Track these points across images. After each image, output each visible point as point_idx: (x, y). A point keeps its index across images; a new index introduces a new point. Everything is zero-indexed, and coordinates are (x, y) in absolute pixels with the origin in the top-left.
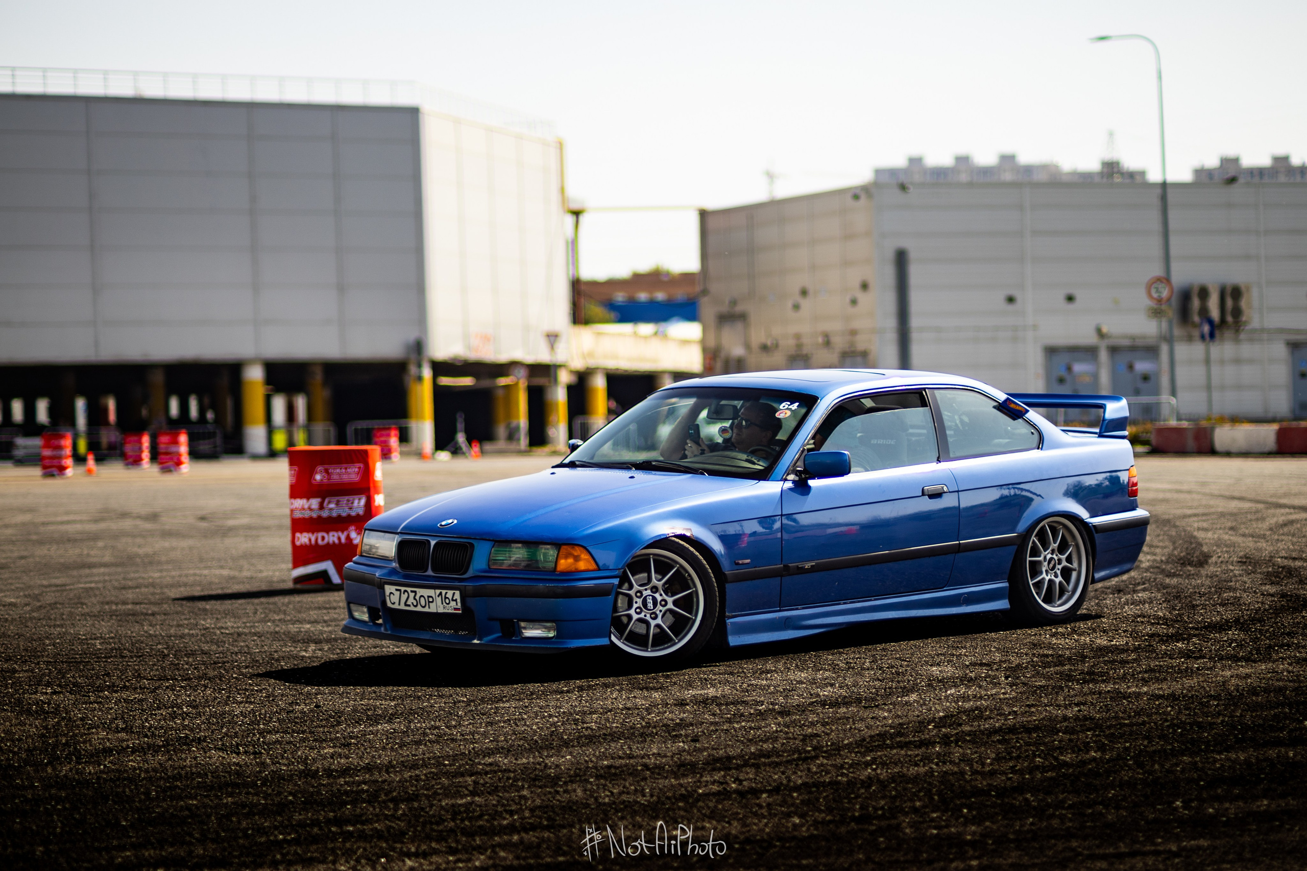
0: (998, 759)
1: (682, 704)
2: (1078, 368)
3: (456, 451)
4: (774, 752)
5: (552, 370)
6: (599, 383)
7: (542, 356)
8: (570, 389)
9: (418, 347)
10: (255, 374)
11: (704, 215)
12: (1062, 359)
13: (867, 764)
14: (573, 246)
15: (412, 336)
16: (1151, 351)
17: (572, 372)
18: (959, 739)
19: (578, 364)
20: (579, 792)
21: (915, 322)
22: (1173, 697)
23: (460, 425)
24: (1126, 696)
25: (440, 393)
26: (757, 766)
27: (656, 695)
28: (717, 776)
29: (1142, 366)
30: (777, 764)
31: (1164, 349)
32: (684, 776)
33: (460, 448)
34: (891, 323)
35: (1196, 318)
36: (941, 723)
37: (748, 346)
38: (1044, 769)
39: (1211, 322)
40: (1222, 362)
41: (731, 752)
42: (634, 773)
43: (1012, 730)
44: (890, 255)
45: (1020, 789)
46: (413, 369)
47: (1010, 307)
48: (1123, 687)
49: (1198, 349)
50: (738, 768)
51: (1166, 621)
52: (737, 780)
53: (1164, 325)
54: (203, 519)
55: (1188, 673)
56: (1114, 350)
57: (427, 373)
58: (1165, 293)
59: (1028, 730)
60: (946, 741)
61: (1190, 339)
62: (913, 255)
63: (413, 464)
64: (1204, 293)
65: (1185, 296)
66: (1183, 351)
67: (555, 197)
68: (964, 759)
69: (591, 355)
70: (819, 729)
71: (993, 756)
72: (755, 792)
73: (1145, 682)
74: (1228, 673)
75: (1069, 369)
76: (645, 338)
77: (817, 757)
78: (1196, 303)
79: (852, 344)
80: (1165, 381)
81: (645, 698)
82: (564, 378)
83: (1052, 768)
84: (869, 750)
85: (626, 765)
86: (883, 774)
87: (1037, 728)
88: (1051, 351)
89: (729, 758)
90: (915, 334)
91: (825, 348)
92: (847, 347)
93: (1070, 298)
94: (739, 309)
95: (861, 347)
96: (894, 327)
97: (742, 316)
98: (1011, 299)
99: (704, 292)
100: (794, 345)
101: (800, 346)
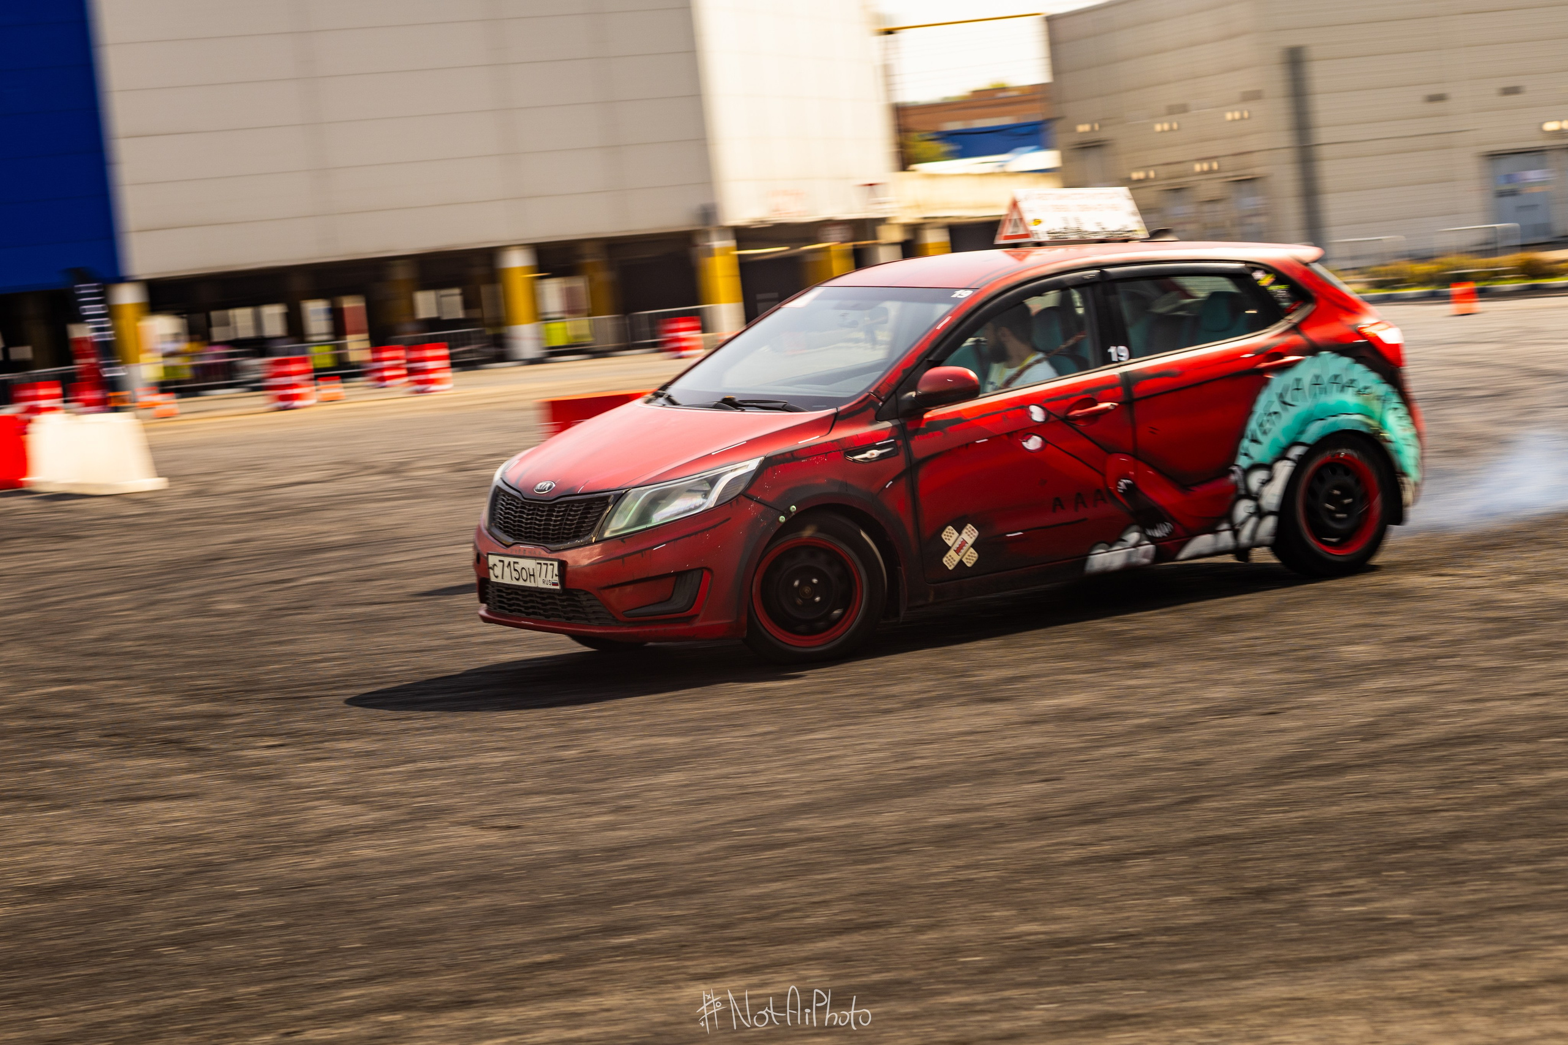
2: (1528, 176)
5: (869, 226)
9: (708, 215)
10: (517, 261)
11: (1051, 21)
12: (1505, 166)
19: (911, 217)
34: (1287, 139)
44: (1280, 55)
46: (701, 241)
54: (460, 468)
62: (1310, 53)
75: (1513, 178)
88: (1493, 156)
90: (1320, 152)
91: (1208, 176)
92: (1236, 173)
93: (1509, 91)
94: (1102, 135)
95: (1253, 172)
96: (1293, 144)
97: (1103, 144)
98: (1435, 98)
99: (1060, 118)
100: (1170, 175)
101: (1178, 175)
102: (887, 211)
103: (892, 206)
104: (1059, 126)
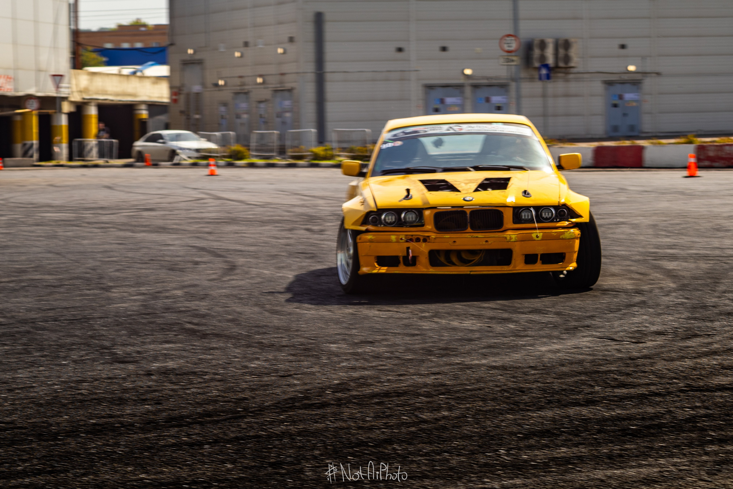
0: (377, 417)
1: (149, 374)
2: (449, 101)
4: (215, 413)
5: (58, 101)
6: (93, 111)
7: (50, 91)
8: (70, 115)
13: (282, 421)
14: (74, 10)
16: (503, 87)
17: (72, 102)
18: (349, 401)
19: (77, 98)
20: (73, 444)
21: (329, 67)
22: (504, 368)
24: (470, 367)
26: (201, 423)
27: (131, 367)
28: (173, 431)
29: (497, 99)
30: (218, 422)
31: (513, 85)
32: (150, 431)
34: (310, 67)
35: (537, 64)
36: (337, 389)
37: (203, 85)
38: (408, 425)
39: (546, 66)
40: (555, 96)
41: (185, 412)
42: (114, 429)
43: (387, 394)
44: (311, 17)
45: (389, 441)
47: (400, 55)
48: (468, 360)
49: (537, 86)
50: (189, 424)
52: (188, 435)
53: (513, 69)
55: (515, 348)
56: (476, 86)
58: (514, 46)
59: (399, 394)
60: (339, 403)
61: (531, 79)
62: (328, 17)
64: (543, 45)
65: (529, 47)
66: (527, 88)
68: (352, 418)
69: (86, 90)
70: (247, 394)
71: (372, 415)
72: (200, 444)
73: (485, 356)
74: (544, 349)
75: (442, 101)
76: (127, 76)
77: (245, 417)
78: (537, 52)
79: (281, 82)
80: (513, 110)
81: (122, 369)
82: (66, 107)
83: (414, 424)
84: (284, 411)
85: (106, 423)
86: (293, 429)
87: (405, 393)
88: (429, 87)
89: (182, 417)
90: (328, 77)
91: (262, 86)
92: (279, 86)
93: (444, 49)
94: (197, 57)
95: (288, 86)
96: (313, 71)
97: (200, 62)
98: (400, 50)
99: (172, 44)
100: (239, 84)
101: (243, 84)
102: (67, 93)
103: (70, 90)
104: (171, 49)
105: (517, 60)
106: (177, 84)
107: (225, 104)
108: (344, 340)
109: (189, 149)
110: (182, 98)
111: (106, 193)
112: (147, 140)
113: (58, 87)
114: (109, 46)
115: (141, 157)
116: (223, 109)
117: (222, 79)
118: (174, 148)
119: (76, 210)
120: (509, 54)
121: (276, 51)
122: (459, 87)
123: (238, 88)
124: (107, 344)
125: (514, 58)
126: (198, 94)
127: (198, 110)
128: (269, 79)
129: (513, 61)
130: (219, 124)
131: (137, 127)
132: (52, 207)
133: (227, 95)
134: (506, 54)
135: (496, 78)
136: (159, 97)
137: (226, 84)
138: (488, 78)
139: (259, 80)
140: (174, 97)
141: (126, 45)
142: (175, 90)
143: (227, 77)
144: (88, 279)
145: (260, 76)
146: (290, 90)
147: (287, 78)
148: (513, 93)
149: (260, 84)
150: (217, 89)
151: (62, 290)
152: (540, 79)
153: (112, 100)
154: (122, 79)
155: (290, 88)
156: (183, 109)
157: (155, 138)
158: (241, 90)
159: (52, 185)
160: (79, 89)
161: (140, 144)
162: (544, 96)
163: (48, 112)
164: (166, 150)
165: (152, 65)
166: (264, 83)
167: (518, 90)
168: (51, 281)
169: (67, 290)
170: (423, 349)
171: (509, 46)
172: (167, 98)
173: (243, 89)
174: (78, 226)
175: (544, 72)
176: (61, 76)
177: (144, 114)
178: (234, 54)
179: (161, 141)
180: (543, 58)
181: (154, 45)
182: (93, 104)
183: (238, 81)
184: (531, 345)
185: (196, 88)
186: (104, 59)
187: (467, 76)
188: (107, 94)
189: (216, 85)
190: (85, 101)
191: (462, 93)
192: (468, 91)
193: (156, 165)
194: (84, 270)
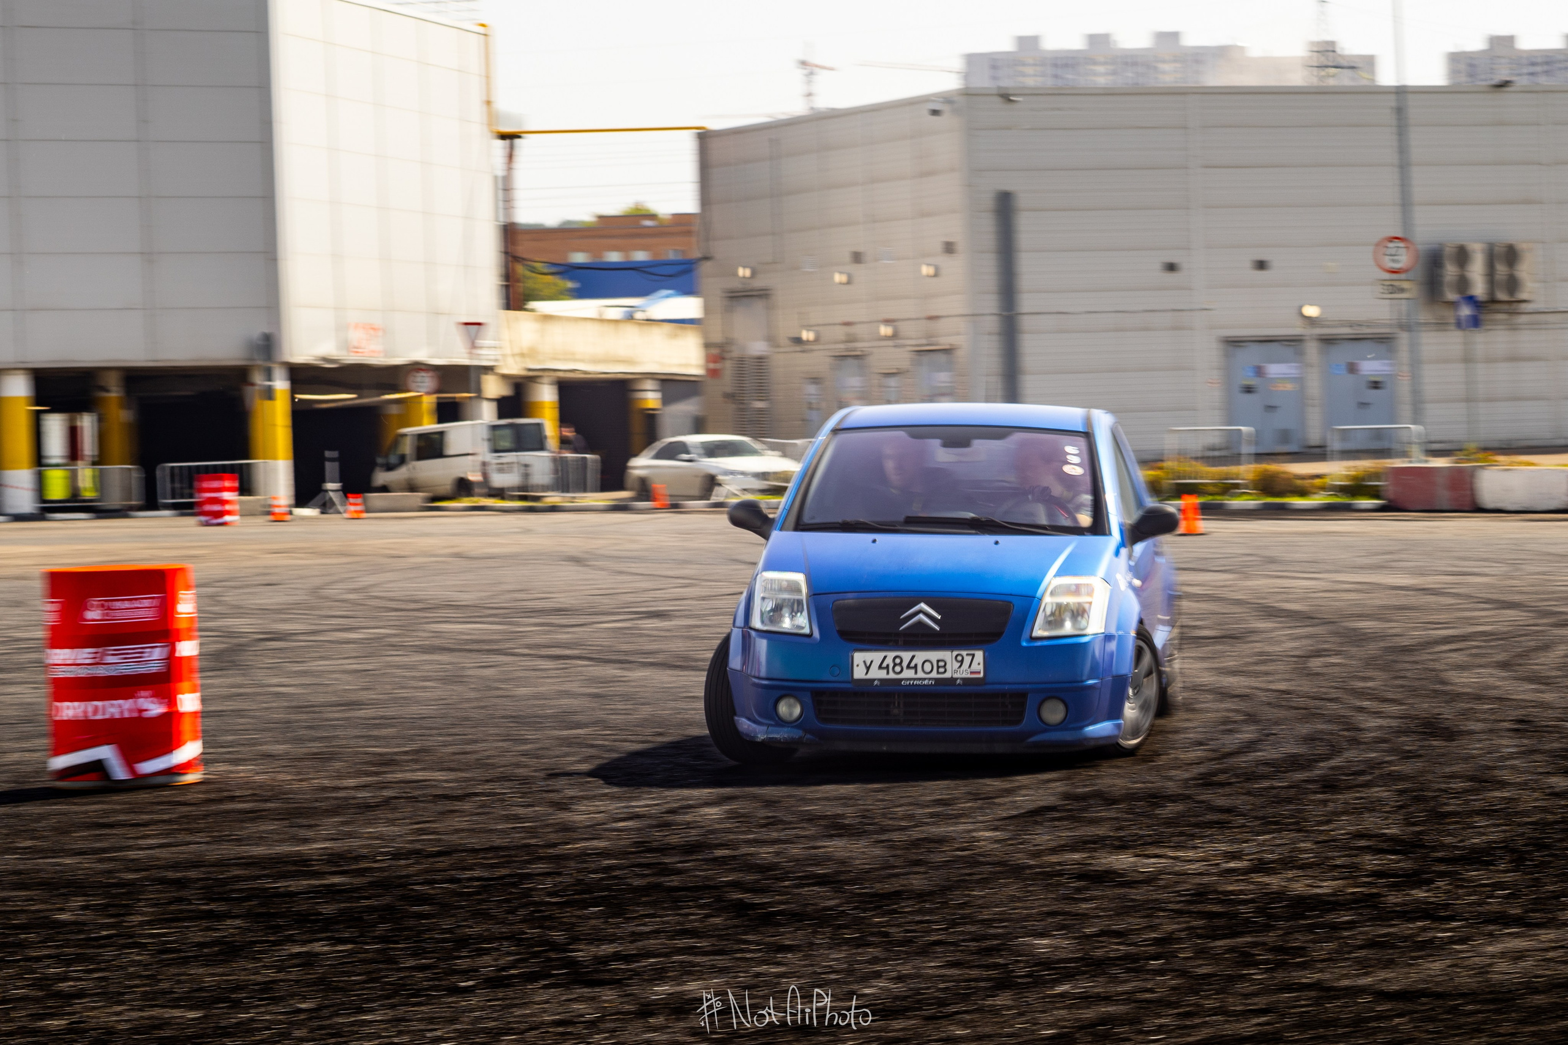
2: (1275, 370)
3: (326, 507)
5: (473, 375)
6: (546, 395)
7: (457, 355)
8: (501, 402)
9: (268, 345)
10: (14, 389)
11: (704, 138)
12: (1249, 356)
14: (505, 188)
15: (258, 328)
16: (1383, 341)
17: (505, 377)
19: (514, 368)
21: (1027, 302)
23: (331, 468)
25: (301, 417)
29: (1372, 367)
31: (1404, 337)
33: (333, 504)
34: (989, 304)
35: (1451, 296)
37: (771, 339)
39: (1471, 300)
40: (1491, 360)
44: (988, 201)
46: (258, 379)
47: (1171, 278)
49: (1453, 341)
51: (1396, 846)
53: (1404, 306)
55: (1430, 948)
56: (1328, 341)
57: (281, 385)
58: (1404, 259)
61: (1441, 325)
62: (1023, 201)
63: (259, 526)
64: (1462, 256)
65: (1434, 261)
66: (1432, 343)
67: (477, 112)
69: (532, 353)
75: (1259, 371)
76: (616, 323)
78: (1450, 271)
79: (930, 335)
80: (1404, 388)
82: (493, 388)
88: (1233, 343)
90: (1027, 323)
91: (890, 343)
92: (924, 341)
93: (1261, 265)
94: (758, 283)
95: (945, 342)
96: (995, 311)
97: (764, 294)
98: (1171, 267)
99: (706, 258)
100: (843, 338)
101: (852, 339)
102: (493, 357)
103: (498, 352)
104: (706, 267)
105: (1412, 289)
106: (717, 337)
107: (816, 380)
108: (1063, 927)
109: (743, 473)
110: (728, 367)
111: (570, 573)
112: (659, 456)
113: (473, 346)
114: (579, 258)
115: (645, 490)
116: (812, 389)
117: (808, 327)
118: (713, 472)
119: (504, 616)
120: (1395, 276)
121: (920, 271)
122: (1294, 341)
123: (842, 346)
124: (558, 936)
125: (1405, 285)
126: (760, 359)
127: (762, 390)
128: (906, 329)
129: (1402, 290)
130: (803, 420)
131: (637, 426)
132: (458, 607)
133: (818, 361)
134: (1387, 276)
135: (1369, 324)
136: (681, 365)
137: (817, 340)
138: (1351, 324)
139: (885, 330)
140: (712, 366)
141: (614, 257)
142: (715, 351)
143: (818, 325)
144: (525, 781)
145: (887, 322)
146: (948, 351)
147: (942, 326)
148: (1404, 354)
149: (887, 338)
150: (798, 348)
151: (467, 806)
152: (1459, 325)
153: (585, 372)
154: (606, 328)
155: (947, 347)
156: (729, 389)
157: (673, 452)
158: (847, 350)
159: (458, 555)
160: (517, 351)
161: (642, 464)
162: (1468, 359)
163: (454, 398)
164: (696, 476)
165: (667, 296)
166: (895, 336)
167: (1414, 347)
168: (446, 785)
169: (481, 807)
170: (1232, 949)
171: (1394, 261)
172: (697, 366)
173: (855, 350)
174: (506, 654)
175: (1466, 311)
176: (479, 324)
177: (651, 398)
178: (832, 278)
179: (685, 456)
180: (1463, 283)
181: (671, 256)
182: (546, 380)
183: (840, 332)
184: (1462, 941)
185: (758, 347)
186: (570, 285)
187: (1311, 321)
188: (575, 360)
189: (798, 341)
190: (531, 374)
191: (1300, 354)
192: (1312, 350)
193: (675, 507)
194: (514, 760)
